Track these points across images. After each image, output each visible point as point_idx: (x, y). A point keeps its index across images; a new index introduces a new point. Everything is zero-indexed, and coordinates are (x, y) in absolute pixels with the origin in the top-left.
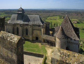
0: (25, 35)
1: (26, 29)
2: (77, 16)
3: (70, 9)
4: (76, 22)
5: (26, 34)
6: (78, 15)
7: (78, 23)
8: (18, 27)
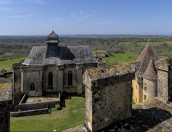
0: (66, 85)
1: (69, 74)
2: (103, 45)
3: (90, 35)
4: (104, 55)
5: (69, 84)
6: (103, 43)
7: (107, 56)
8: (51, 72)
